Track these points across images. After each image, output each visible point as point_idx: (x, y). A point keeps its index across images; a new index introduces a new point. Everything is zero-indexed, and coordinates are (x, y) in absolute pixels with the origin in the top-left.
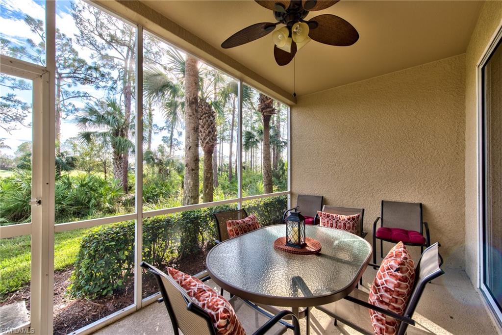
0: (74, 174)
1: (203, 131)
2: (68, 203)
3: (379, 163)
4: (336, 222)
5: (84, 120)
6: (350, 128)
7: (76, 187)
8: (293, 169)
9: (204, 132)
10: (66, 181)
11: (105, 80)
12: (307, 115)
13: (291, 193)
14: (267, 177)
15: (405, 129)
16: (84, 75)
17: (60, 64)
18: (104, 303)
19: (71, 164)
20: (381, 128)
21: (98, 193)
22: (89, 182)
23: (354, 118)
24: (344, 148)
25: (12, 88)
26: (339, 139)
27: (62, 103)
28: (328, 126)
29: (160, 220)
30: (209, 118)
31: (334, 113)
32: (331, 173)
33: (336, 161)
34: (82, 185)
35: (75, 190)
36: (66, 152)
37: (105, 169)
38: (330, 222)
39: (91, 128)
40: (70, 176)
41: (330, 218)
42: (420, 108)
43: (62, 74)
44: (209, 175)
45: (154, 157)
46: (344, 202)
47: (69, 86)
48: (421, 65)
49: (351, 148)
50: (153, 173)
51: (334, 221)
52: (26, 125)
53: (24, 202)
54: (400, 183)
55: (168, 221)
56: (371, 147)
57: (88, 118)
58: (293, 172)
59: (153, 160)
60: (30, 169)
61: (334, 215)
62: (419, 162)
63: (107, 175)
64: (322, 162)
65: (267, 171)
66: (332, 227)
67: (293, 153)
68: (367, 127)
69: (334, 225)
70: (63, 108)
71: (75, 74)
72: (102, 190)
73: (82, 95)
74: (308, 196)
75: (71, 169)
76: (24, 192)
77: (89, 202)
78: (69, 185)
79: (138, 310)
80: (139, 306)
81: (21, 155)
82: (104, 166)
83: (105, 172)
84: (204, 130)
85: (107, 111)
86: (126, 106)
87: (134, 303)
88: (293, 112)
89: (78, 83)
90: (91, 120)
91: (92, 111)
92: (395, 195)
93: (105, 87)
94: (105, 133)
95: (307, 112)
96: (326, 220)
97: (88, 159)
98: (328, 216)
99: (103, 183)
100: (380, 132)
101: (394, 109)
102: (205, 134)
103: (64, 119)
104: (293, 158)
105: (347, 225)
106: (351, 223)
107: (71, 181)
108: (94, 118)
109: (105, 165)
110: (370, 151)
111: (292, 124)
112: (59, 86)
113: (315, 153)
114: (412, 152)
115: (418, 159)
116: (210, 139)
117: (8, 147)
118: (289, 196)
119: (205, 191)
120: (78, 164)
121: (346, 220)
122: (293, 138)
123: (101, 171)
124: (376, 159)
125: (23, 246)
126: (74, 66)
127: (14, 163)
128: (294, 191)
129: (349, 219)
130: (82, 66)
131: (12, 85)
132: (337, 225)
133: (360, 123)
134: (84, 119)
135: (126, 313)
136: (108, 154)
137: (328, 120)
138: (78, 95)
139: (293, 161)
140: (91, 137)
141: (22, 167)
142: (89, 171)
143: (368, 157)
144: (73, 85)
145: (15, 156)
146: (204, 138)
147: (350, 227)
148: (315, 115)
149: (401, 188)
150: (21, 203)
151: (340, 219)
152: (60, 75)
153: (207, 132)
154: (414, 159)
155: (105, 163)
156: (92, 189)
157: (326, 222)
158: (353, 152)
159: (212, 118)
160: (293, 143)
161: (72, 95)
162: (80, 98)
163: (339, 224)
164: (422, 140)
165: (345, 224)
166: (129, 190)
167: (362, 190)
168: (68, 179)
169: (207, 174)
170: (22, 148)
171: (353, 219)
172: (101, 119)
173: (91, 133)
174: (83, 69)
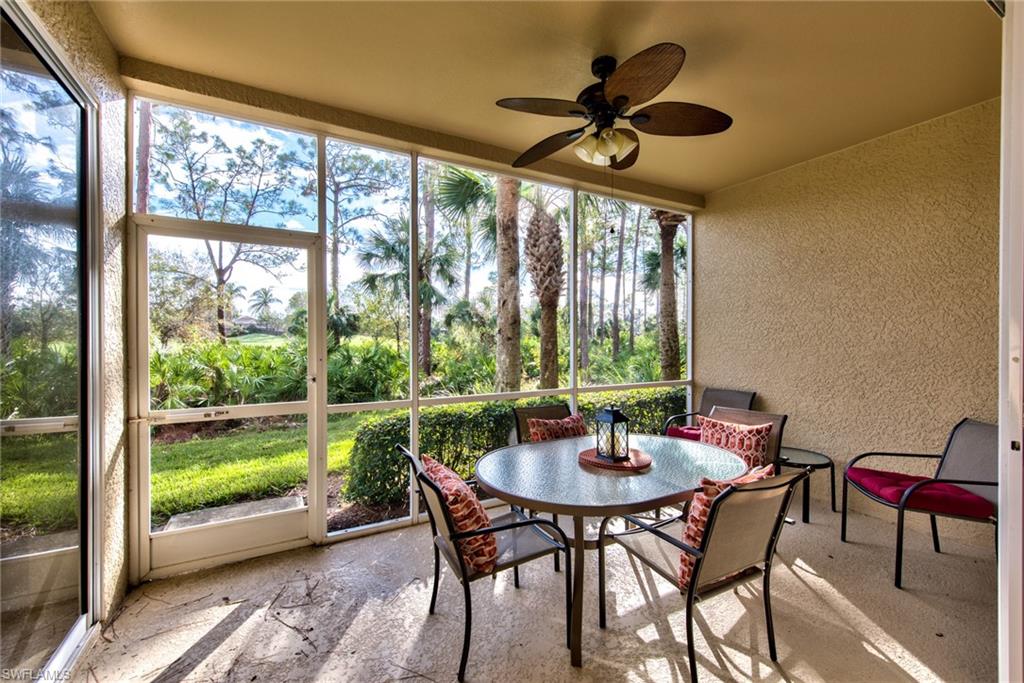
0: (357, 342)
1: (539, 268)
2: (348, 386)
3: (879, 326)
4: (727, 436)
5: (368, 256)
6: (815, 251)
7: (358, 363)
8: (697, 336)
9: (541, 269)
10: (345, 353)
11: (397, 183)
12: (726, 229)
13: (693, 383)
14: (667, 351)
15: (942, 251)
16: (367, 181)
17: (338, 168)
18: (378, 511)
19: (352, 327)
20: (883, 250)
21: (386, 373)
22: (375, 355)
23: (823, 229)
24: (800, 294)
25: (282, 214)
26: (791, 276)
27: (340, 229)
28: (766, 248)
29: (450, 414)
30: (551, 242)
31: (781, 222)
32: (773, 346)
33: (784, 322)
34: (365, 361)
35: (357, 368)
36: (347, 307)
37: (398, 334)
38: (717, 436)
39: (377, 268)
40: (351, 345)
41: (717, 428)
42: (980, 199)
43: (340, 183)
44: (550, 347)
45: (472, 313)
46: (800, 406)
47: (350, 201)
48: (983, 103)
49: (816, 293)
50: (473, 341)
51: (724, 434)
52: (298, 267)
53: (298, 382)
54: (927, 369)
55: (461, 417)
56: (860, 292)
57: (373, 252)
58: (697, 343)
59: (471, 317)
60: (304, 337)
61: (726, 424)
62: (974, 325)
63: (401, 344)
64: (755, 324)
65: (668, 339)
66: (718, 444)
67: (698, 305)
68: (852, 248)
69: (724, 441)
70: (341, 239)
71: (358, 181)
72: (392, 369)
73: (366, 213)
74: (725, 390)
75: (352, 334)
76: (297, 368)
77: (374, 387)
78: (348, 359)
79: (413, 525)
80: (415, 521)
81: (293, 311)
82: (396, 330)
83: (398, 339)
84: (542, 264)
85: (399, 239)
86: (427, 225)
87: (409, 515)
88: (698, 225)
89: (361, 194)
90: (377, 256)
91: (379, 241)
92: (915, 397)
93: (396, 198)
94: (396, 276)
95: (726, 222)
96: (710, 432)
97: (374, 316)
98: (714, 425)
99: (393, 357)
100: (882, 259)
101: (915, 206)
102: (542, 273)
103: (343, 254)
104: (698, 314)
105: (746, 442)
106: (754, 439)
107: (351, 353)
108: (380, 252)
109: (398, 327)
110: (858, 301)
111: (696, 247)
112: (336, 203)
113: (741, 306)
114: (958, 301)
115: (975, 317)
116: (550, 282)
117: (278, 300)
118: (689, 389)
119: (543, 375)
120: (362, 324)
121: (746, 432)
122: (697, 275)
123: (393, 337)
124: (871, 317)
125: (299, 441)
126: (355, 168)
127: (284, 326)
128: (699, 380)
129: (750, 432)
130: (366, 166)
131: (281, 211)
132: (727, 441)
133: (836, 240)
134: (368, 254)
135: (400, 525)
136: (402, 310)
137: (769, 236)
138: (360, 214)
139: (698, 321)
140: (376, 283)
141: (294, 331)
142: (377, 335)
143: (853, 312)
144: (354, 198)
145: (285, 314)
146: (541, 280)
147: (734, 443)
148: (740, 229)
149: (931, 380)
150: (294, 384)
151: (735, 431)
152: (337, 185)
153: (546, 269)
154: (964, 316)
155: (397, 324)
156: (377, 367)
157: (710, 436)
158: (821, 303)
159: (556, 243)
160: (697, 286)
161: (354, 215)
162: (364, 219)
163: (731, 440)
164: (984, 273)
165: (742, 441)
166: (434, 370)
167: (840, 382)
168: (347, 351)
169: (547, 343)
170: (295, 301)
171: (759, 432)
172: (391, 252)
173: (377, 276)
174: (367, 171)
